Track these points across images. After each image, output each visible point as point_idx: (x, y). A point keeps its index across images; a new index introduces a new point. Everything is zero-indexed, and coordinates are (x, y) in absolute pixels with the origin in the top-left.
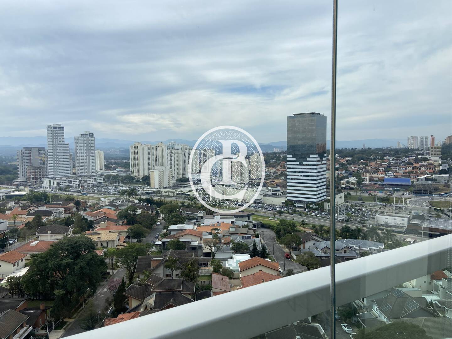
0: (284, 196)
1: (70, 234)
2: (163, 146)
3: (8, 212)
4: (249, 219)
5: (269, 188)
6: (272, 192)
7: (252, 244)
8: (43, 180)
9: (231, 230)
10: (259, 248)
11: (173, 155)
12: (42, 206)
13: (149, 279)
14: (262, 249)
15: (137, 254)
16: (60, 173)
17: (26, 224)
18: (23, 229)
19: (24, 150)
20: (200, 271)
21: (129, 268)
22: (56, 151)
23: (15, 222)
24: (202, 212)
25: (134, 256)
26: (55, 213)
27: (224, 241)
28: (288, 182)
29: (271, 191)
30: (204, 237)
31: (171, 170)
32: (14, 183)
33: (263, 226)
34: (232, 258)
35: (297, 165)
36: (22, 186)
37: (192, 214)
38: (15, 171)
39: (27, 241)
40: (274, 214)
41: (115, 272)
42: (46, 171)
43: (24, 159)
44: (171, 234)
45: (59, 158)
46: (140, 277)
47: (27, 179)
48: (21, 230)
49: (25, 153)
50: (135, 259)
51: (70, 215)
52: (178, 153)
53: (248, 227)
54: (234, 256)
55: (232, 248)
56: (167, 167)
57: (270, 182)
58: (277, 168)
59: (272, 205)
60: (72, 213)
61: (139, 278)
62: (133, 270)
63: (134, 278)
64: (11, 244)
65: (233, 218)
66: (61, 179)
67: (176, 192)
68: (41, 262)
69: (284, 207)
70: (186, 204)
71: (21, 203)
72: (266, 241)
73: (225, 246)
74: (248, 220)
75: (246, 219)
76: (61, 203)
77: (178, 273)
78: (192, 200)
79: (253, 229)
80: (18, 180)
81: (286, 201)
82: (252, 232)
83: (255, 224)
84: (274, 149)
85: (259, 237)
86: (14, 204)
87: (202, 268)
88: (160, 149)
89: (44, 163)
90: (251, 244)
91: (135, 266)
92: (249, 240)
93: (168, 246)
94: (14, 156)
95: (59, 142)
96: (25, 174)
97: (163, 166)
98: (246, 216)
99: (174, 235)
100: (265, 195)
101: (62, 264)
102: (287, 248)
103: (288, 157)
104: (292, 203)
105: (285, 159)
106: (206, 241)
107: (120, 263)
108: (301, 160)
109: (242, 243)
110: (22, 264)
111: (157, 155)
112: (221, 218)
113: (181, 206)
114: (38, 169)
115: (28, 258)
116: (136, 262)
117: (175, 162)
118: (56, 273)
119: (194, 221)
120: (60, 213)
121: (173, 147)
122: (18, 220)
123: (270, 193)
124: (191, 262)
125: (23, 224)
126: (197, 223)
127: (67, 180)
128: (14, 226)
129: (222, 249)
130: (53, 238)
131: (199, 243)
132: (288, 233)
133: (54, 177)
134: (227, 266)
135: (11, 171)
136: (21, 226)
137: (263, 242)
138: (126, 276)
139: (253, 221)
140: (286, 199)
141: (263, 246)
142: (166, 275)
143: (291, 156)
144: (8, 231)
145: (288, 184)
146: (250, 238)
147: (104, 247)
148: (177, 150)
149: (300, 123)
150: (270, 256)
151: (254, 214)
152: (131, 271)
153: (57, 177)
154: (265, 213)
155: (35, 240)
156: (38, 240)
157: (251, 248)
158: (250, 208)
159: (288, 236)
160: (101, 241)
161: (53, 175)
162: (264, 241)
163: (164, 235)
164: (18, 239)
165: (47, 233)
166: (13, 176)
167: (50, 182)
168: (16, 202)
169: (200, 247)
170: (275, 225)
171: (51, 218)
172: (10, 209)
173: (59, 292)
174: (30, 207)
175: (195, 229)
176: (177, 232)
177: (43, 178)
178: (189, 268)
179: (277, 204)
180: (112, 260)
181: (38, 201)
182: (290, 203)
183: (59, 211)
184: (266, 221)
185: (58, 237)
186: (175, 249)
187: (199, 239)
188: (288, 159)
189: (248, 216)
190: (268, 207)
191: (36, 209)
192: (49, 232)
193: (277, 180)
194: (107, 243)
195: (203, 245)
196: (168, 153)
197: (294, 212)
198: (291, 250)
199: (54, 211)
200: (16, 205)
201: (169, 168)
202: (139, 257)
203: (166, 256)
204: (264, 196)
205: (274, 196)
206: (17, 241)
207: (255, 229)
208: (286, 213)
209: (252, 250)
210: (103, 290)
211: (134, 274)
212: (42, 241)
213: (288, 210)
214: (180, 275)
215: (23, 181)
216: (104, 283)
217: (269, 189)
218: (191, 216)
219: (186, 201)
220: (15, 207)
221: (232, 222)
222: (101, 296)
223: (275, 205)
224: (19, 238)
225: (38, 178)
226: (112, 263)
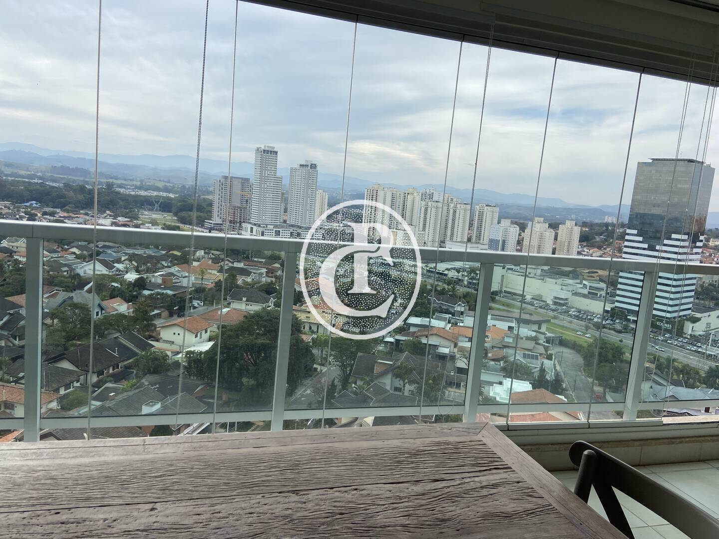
0: (611, 300)
1: (271, 306)
2: (415, 194)
3: (195, 264)
4: (540, 328)
5: (584, 282)
6: (590, 291)
7: (539, 369)
8: (244, 225)
9: (507, 340)
10: (550, 376)
11: (429, 209)
12: (239, 261)
13: (369, 388)
14: (554, 378)
15: (357, 349)
16: (266, 219)
17: (216, 283)
18: (211, 289)
19: (223, 180)
20: (447, 392)
21: (343, 367)
22: (264, 185)
23: (202, 279)
24: (463, 305)
25: (352, 352)
26: (254, 273)
27: (492, 355)
28: (621, 277)
29: (588, 287)
30: (460, 344)
31: (424, 232)
32: (207, 225)
33: (562, 343)
34: (501, 383)
35: (644, 249)
36: (216, 230)
37: (445, 305)
38: (209, 208)
39: (216, 306)
40: (587, 328)
41: (324, 369)
42: (248, 213)
43: (222, 193)
44: (411, 331)
45: (267, 196)
46: (358, 384)
47: (223, 221)
48: (209, 291)
49: (224, 184)
50: (353, 356)
51: (274, 280)
52: (437, 208)
53: (536, 340)
54: (504, 381)
55: (504, 369)
56: (417, 227)
57: (589, 273)
58: (606, 251)
59: (586, 312)
60: (276, 277)
61: (355, 383)
62: (348, 372)
63: (349, 383)
64: (195, 308)
65: (512, 322)
66: (267, 227)
67: (426, 268)
68: (230, 337)
69: (606, 318)
70: (439, 289)
71: (213, 254)
72: (564, 367)
73: (492, 363)
74: (537, 330)
75: (536, 327)
76: (264, 260)
77: (412, 387)
78: (449, 283)
79: (544, 346)
80: (211, 222)
81: (612, 309)
82: (542, 350)
83: (550, 337)
84: (606, 217)
85: (553, 359)
86: (203, 254)
87: (450, 389)
88: (410, 197)
89: (247, 201)
90: (536, 368)
91: (352, 366)
92: (534, 361)
93: (403, 347)
94: (209, 187)
95: (269, 173)
96: (221, 214)
97: (411, 225)
98: (535, 323)
99: (415, 332)
100: (576, 294)
101: (256, 343)
102: (600, 385)
103: (628, 234)
104: (622, 313)
105: (622, 237)
106: (462, 350)
107: (332, 358)
108: (653, 242)
109: (522, 363)
110: (206, 336)
111: (405, 206)
112: (491, 319)
113: (431, 290)
114: (239, 209)
115: (214, 329)
116: (354, 361)
117: (431, 221)
118: (247, 355)
119: (448, 316)
120: (259, 275)
121: (431, 197)
122: (206, 276)
123: (585, 291)
124: (434, 377)
125: (212, 283)
126: (452, 321)
127: (274, 230)
128: (201, 284)
129: (486, 366)
130: (249, 307)
131: (452, 351)
132: (606, 361)
133: (257, 224)
134: (491, 394)
135: (204, 208)
136: (209, 284)
137: (558, 368)
138: (338, 378)
139: (546, 332)
140: (613, 306)
141: (557, 375)
142: (395, 387)
143: (635, 232)
144: (193, 289)
145: (620, 280)
146: (537, 358)
147: (313, 332)
148: (437, 202)
149: (660, 176)
150: (568, 392)
151: (548, 321)
152: (347, 372)
153: (261, 224)
154: (570, 322)
155: (226, 307)
156: (228, 307)
157: (536, 375)
158: (545, 311)
159: (605, 366)
160: (310, 323)
161: (256, 220)
162: (561, 368)
163: (400, 330)
164: (204, 301)
165: (241, 300)
166: (206, 215)
167: (252, 229)
168: (206, 251)
169: (453, 358)
170: (585, 345)
171: (249, 280)
172: (198, 260)
173: (248, 381)
174: (223, 260)
175: (448, 328)
176: (420, 328)
177: (244, 222)
178: (430, 384)
179: (596, 311)
180: (322, 352)
181: (234, 254)
182: (620, 313)
183: (259, 272)
184: (569, 336)
185: (255, 308)
186: (412, 354)
187: (453, 346)
188: (627, 237)
189: (539, 323)
190: (578, 314)
191: (230, 265)
192: (244, 299)
193: (602, 271)
194: (318, 326)
195: (458, 356)
196: (423, 205)
197: (625, 329)
198: (607, 390)
199: (254, 271)
200: (206, 256)
201: (421, 229)
202: (359, 354)
203: (397, 360)
204: (573, 294)
205: (592, 297)
206: (202, 304)
207: (549, 346)
208: (610, 329)
209: (536, 378)
210: (305, 391)
211: (349, 378)
212: (235, 309)
213: (615, 324)
214: (415, 391)
215: (218, 224)
216: (308, 382)
217: (584, 284)
218: (445, 307)
219: (440, 284)
220: (204, 258)
221: (510, 328)
222: (303, 399)
223: (591, 312)
224: (206, 300)
225: (237, 222)
226: (322, 356)
